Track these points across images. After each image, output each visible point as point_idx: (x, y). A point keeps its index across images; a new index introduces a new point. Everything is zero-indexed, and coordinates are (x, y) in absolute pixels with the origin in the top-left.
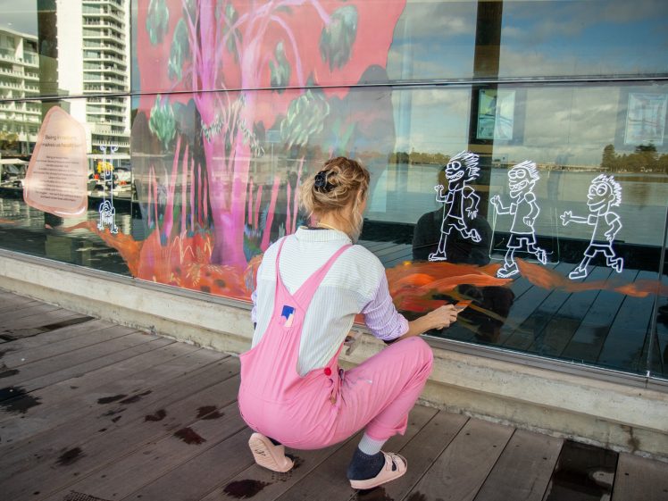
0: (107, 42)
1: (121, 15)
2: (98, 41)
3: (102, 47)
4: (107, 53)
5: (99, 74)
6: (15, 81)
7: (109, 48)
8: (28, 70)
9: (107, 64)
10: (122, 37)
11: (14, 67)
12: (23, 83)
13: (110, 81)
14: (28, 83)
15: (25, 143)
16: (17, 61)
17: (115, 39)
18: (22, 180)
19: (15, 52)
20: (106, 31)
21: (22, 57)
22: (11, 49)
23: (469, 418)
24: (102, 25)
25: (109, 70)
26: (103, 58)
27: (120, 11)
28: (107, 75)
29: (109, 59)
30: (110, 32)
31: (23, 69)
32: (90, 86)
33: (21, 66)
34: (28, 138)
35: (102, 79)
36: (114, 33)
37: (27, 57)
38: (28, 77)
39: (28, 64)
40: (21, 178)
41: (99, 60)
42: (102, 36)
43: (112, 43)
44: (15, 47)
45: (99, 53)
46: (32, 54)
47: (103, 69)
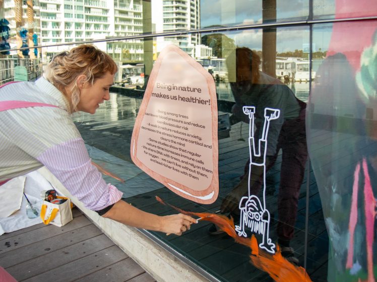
4: (176, 1)
5: (172, 13)
6: (129, 20)
8: (136, 14)
9: (177, 7)
11: (129, 13)
12: (133, 21)
13: (178, 16)
14: (136, 21)
15: (134, 55)
16: (130, 10)
18: (131, 77)
19: (129, 5)
21: (132, 7)
22: (127, 4)
25: (178, 11)
26: (174, 4)
28: (177, 14)
29: (178, 4)
31: (133, 14)
32: (167, 20)
33: (132, 12)
34: (135, 52)
35: (174, 16)
37: (135, 7)
38: (136, 18)
39: (135, 11)
40: (131, 76)
41: (172, 5)
44: (129, 3)
46: (137, 5)
47: (175, 10)
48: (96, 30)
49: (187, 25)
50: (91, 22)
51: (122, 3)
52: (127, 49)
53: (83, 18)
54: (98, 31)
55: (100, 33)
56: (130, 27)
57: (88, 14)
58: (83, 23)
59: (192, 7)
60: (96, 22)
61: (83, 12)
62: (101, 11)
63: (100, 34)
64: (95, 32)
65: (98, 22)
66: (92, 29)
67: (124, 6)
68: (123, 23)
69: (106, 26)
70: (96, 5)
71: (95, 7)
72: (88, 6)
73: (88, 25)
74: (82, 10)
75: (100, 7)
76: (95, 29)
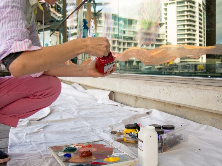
0: (188, 21)
1: (195, 8)
2: (184, 21)
3: (186, 23)
4: (188, 25)
5: (184, 34)
7: (189, 23)
9: (188, 30)
10: (195, 17)
13: (189, 37)
17: (192, 19)
20: (187, 16)
24: (186, 13)
25: (189, 32)
26: (186, 27)
27: (194, 7)
28: (188, 35)
29: (189, 28)
30: (189, 16)
35: (186, 37)
36: (191, 16)
41: (184, 28)
42: (186, 18)
43: (190, 21)
45: (184, 25)
47: (186, 32)
49: (196, 44)
50: (125, 41)
53: (121, 38)
56: (152, 45)
57: (124, 35)
58: (121, 42)
59: (200, 30)
62: (132, 33)
65: (130, 41)
66: (126, 46)
69: (136, 45)
71: (128, 30)
75: (131, 30)
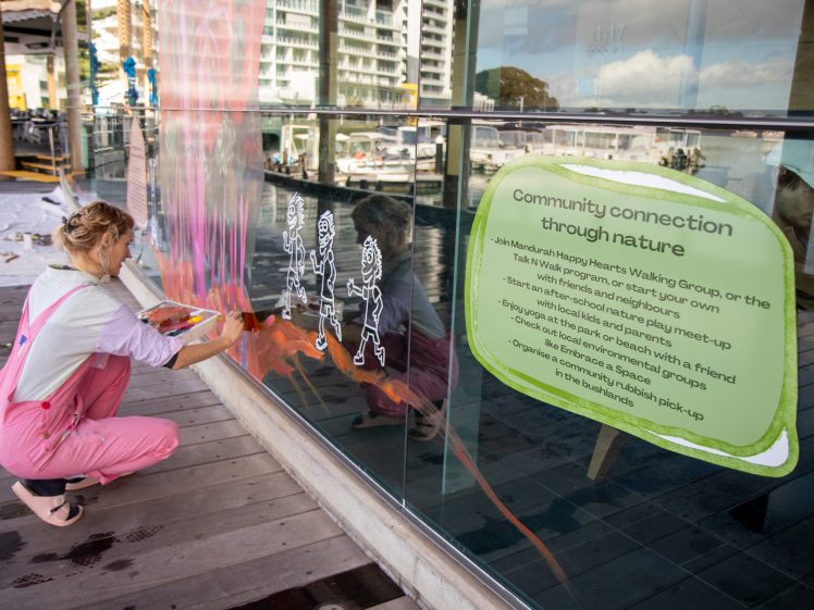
6: (365, 45)
8: (381, 33)
11: (366, 30)
12: (374, 47)
14: (380, 48)
16: (368, 22)
19: (367, 12)
21: (374, 16)
22: (364, 8)
23: (320, 508)
31: (375, 31)
33: (371, 27)
37: (380, 17)
38: (381, 41)
39: (381, 26)
44: (367, 6)
46: (385, 13)
48: (298, 63)
50: (286, 44)
51: (351, 6)
52: (358, 99)
53: (271, 34)
54: (302, 63)
55: (305, 68)
56: (367, 61)
57: (282, 26)
58: (272, 45)
60: (298, 45)
61: (273, 22)
62: (308, 20)
63: (305, 73)
64: (294, 66)
65: (301, 45)
66: (289, 58)
67: (357, 12)
68: (353, 51)
70: (300, 7)
71: (297, 10)
72: (282, 8)
73: (281, 51)
74: (270, 16)
76: (295, 60)
